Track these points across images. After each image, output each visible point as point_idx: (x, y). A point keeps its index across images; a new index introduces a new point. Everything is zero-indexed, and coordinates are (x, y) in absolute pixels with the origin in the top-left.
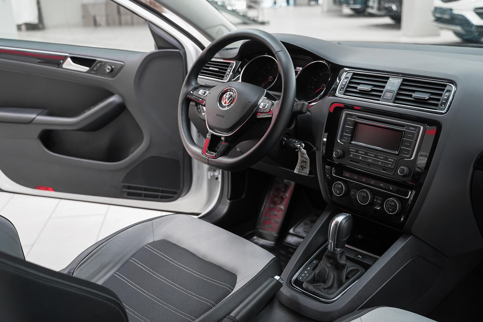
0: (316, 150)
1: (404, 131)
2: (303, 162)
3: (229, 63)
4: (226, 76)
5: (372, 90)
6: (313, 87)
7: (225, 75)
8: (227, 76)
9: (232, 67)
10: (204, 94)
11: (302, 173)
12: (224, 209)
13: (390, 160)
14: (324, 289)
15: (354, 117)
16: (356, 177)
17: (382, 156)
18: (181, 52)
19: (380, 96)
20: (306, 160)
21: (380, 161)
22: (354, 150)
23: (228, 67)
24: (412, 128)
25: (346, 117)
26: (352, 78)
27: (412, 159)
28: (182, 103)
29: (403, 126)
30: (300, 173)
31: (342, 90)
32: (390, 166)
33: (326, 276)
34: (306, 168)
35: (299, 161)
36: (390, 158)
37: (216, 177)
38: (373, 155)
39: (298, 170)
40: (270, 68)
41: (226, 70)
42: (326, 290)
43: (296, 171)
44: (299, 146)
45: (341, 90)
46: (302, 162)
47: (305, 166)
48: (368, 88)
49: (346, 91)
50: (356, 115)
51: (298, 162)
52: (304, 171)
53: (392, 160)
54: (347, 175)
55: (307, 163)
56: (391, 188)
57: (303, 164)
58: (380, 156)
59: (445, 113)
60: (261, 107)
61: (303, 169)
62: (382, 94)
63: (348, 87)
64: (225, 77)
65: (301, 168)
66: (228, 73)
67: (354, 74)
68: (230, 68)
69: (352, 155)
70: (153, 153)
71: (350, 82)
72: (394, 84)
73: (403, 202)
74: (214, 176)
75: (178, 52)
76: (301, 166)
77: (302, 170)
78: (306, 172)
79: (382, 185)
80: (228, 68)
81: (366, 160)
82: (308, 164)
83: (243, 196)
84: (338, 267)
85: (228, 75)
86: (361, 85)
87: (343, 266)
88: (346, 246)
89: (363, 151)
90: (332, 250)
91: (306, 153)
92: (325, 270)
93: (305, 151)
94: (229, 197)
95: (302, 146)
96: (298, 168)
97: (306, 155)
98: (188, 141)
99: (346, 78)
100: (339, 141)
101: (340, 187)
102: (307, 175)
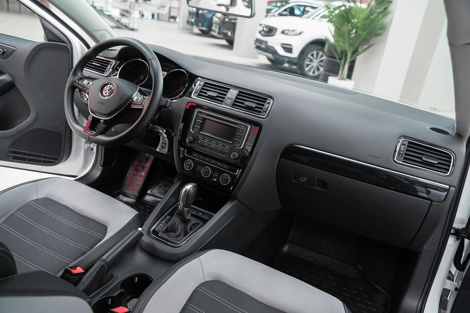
0: (174, 135)
1: (238, 128)
2: (163, 143)
3: (110, 61)
4: (106, 71)
5: (218, 96)
6: (174, 88)
7: (106, 70)
8: (107, 71)
9: (111, 65)
10: (88, 84)
12: (97, 173)
13: (226, 147)
14: (174, 237)
15: (203, 114)
16: (201, 157)
17: (221, 144)
18: (68, 46)
19: (222, 101)
20: (166, 143)
21: (219, 148)
22: (202, 138)
23: (108, 64)
24: (243, 126)
25: (197, 114)
26: (204, 86)
27: (241, 147)
28: (69, 90)
29: (237, 124)
30: (160, 152)
31: (196, 93)
32: (226, 151)
33: (176, 228)
34: (165, 148)
35: (160, 143)
36: (226, 146)
37: (91, 148)
38: (215, 143)
39: (159, 149)
40: (142, 69)
41: (107, 66)
42: (176, 238)
43: (158, 150)
44: (161, 131)
45: (195, 93)
46: (162, 143)
47: (165, 146)
48: (215, 95)
49: (199, 95)
50: (205, 113)
52: (163, 151)
53: (228, 148)
54: (195, 155)
55: (166, 144)
56: (225, 167)
57: (164, 145)
58: (220, 144)
59: (265, 118)
60: (134, 100)
62: (224, 100)
63: (201, 92)
64: (105, 72)
65: (162, 148)
66: (108, 69)
67: (205, 83)
68: (110, 66)
69: (200, 142)
70: (38, 126)
71: (202, 89)
72: (233, 94)
73: (233, 177)
74: (90, 147)
75: (66, 46)
76: (162, 146)
78: (165, 151)
79: (219, 164)
80: (109, 65)
81: (210, 146)
82: (167, 145)
83: (113, 165)
84: (185, 221)
85: (109, 70)
86: (210, 91)
87: (189, 221)
88: (192, 206)
89: (208, 140)
90: (181, 209)
91: (166, 137)
92: (175, 223)
93: (165, 136)
94: (102, 165)
95: (164, 132)
96: (160, 147)
97: (166, 139)
98: (72, 120)
99: (200, 85)
100: (191, 131)
101: (190, 163)
102: (166, 153)
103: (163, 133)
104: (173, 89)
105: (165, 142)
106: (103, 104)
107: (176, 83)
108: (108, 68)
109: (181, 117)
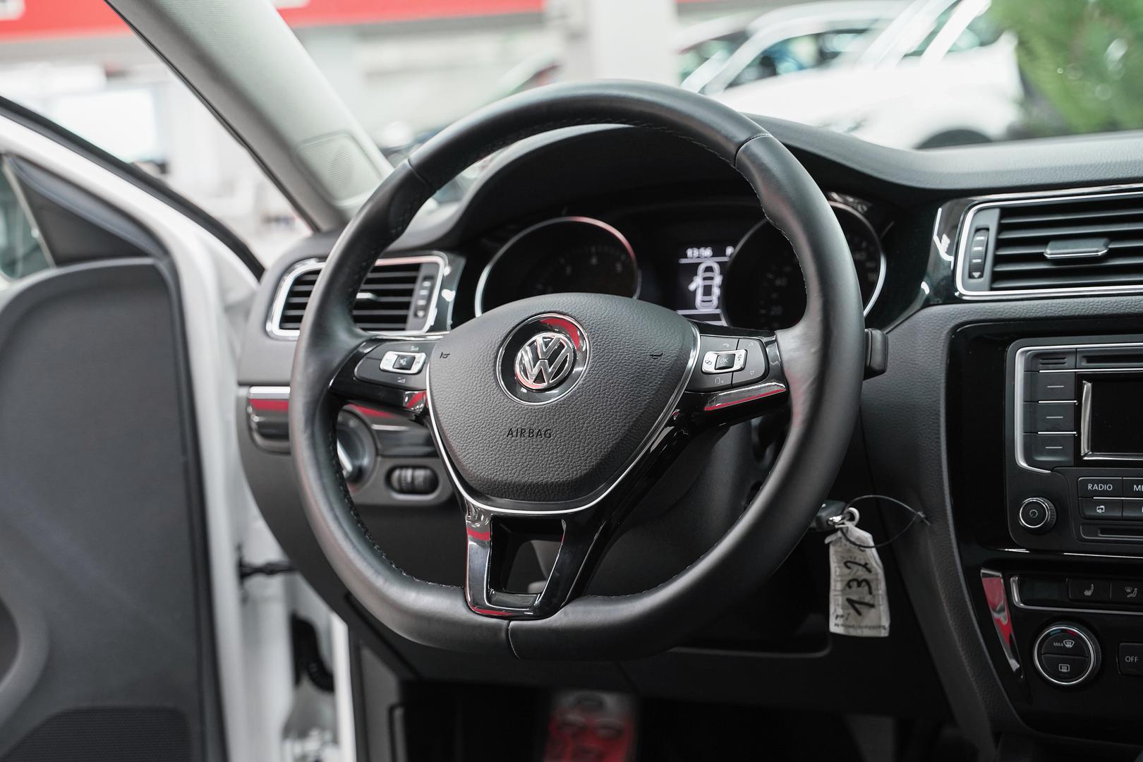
0: (926, 518)
2: (855, 584)
3: (416, 267)
4: (416, 315)
5: (1113, 254)
6: (777, 311)
7: (411, 313)
8: (421, 314)
9: (431, 278)
11: (860, 627)
15: (1070, 361)
16: (1132, 593)
20: (866, 576)
22: (1108, 487)
23: (413, 280)
25: (1030, 372)
26: (1002, 228)
30: (853, 632)
31: (976, 274)
34: (872, 606)
35: (836, 586)
39: (840, 621)
41: (410, 293)
43: (836, 625)
44: (837, 519)
45: (971, 276)
46: (849, 585)
47: (868, 599)
48: (1097, 249)
49: (997, 277)
50: (1076, 352)
51: (832, 587)
52: (866, 622)
54: (1088, 593)
55: (873, 585)
57: (859, 594)
60: (708, 367)
61: (859, 613)
63: (998, 260)
64: (411, 319)
65: (852, 612)
66: (422, 303)
67: (1006, 212)
68: (427, 284)
69: (1100, 510)
71: (1000, 244)
75: (152, 268)
76: (850, 601)
77: (859, 618)
78: (878, 622)
80: (417, 286)
82: (881, 588)
85: (426, 308)
86: (1051, 244)
91: (872, 544)
93: (867, 537)
95: (852, 518)
96: (840, 612)
97: (874, 550)
99: (978, 230)
100: (1022, 463)
101: (1069, 645)
102: (884, 633)
103: (850, 525)
104: (773, 313)
105: (861, 573)
106: (547, 434)
107: (779, 282)
108: (422, 297)
109: (938, 414)
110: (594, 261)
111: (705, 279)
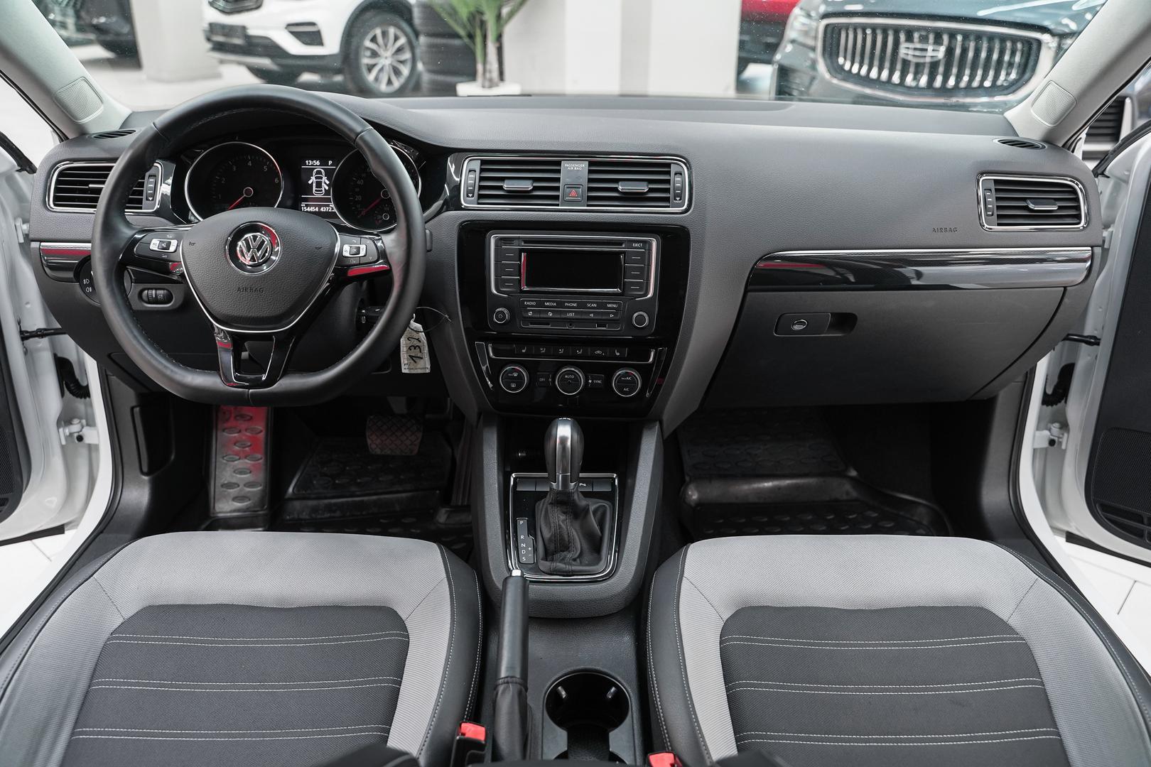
0: (448, 317)
1: (624, 252)
2: (413, 348)
4: (147, 199)
5: (535, 188)
6: (359, 198)
7: (144, 198)
8: (151, 199)
9: (154, 176)
10: (167, 248)
11: (416, 369)
13: (609, 306)
14: (575, 560)
15: (516, 242)
16: (543, 350)
17: (594, 303)
19: (557, 198)
20: (418, 344)
21: (591, 313)
22: (534, 303)
24: (637, 245)
25: (498, 247)
26: (482, 170)
27: (649, 296)
29: (619, 243)
30: (413, 372)
31: (470, 195)
32: (611, 316)
33: (566, 537)
34: (422, 358)
35: (403, 349)
36: (609, 303)
37: (76, 435)
38: (575, 305)
39: (407, 367)
41: (141, 185)
42: (578, 560)
43: (405, 369)
45: (468, 196)
46: (410, 348)
47: (419, 355)
48: (528, 186)
49: (480, 196)
50: (519, 238)
51: (401, 350)
52: (419, 366)
53: (614, 306)
54: (524, 351)
55: (422, 349)
56: (618, 354)
57: (414, 353)
58: (589, 303)
59: (686, 211)
60: (346, 254)
61: (415, 362)
62: (560, 193)
63: (481, 188)
64: (144, 202)
65: (412, 361)
66: (150, 192)
67: (484, 162)
68: (152, 180)
69: (530, 314)
71: (482, 179)
72: (575, 171)
73: (645, 371)
76: (410, 356)
77: (415, 364)
78: (424, 366)
79: (598, 352)
80: (146, 181)
81: (563, 316)
82: (426, 350)
83: (173, 457)
84: (577, 514)
85: (153, 196)
86: (506, 181)
87: (586, 510)
88: (581, 475)
89: (554, 302)
90: (560, 489)
91: (422, 330)
92: (560, 527)
93: (419, 326)
96: (406, 362)
97: (423, 333)
99: (470, 171)
100: (495, 292)
101: (516, 375)
102: (428, 371)
104: (356, 199)
105: (416, 343)
107: (359, 182)
108: (150, 189)
109: (454, 267)
110: (250, 164)
111: (316, 178)
